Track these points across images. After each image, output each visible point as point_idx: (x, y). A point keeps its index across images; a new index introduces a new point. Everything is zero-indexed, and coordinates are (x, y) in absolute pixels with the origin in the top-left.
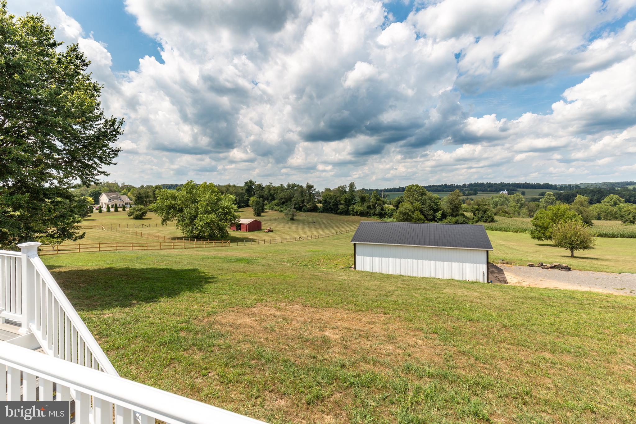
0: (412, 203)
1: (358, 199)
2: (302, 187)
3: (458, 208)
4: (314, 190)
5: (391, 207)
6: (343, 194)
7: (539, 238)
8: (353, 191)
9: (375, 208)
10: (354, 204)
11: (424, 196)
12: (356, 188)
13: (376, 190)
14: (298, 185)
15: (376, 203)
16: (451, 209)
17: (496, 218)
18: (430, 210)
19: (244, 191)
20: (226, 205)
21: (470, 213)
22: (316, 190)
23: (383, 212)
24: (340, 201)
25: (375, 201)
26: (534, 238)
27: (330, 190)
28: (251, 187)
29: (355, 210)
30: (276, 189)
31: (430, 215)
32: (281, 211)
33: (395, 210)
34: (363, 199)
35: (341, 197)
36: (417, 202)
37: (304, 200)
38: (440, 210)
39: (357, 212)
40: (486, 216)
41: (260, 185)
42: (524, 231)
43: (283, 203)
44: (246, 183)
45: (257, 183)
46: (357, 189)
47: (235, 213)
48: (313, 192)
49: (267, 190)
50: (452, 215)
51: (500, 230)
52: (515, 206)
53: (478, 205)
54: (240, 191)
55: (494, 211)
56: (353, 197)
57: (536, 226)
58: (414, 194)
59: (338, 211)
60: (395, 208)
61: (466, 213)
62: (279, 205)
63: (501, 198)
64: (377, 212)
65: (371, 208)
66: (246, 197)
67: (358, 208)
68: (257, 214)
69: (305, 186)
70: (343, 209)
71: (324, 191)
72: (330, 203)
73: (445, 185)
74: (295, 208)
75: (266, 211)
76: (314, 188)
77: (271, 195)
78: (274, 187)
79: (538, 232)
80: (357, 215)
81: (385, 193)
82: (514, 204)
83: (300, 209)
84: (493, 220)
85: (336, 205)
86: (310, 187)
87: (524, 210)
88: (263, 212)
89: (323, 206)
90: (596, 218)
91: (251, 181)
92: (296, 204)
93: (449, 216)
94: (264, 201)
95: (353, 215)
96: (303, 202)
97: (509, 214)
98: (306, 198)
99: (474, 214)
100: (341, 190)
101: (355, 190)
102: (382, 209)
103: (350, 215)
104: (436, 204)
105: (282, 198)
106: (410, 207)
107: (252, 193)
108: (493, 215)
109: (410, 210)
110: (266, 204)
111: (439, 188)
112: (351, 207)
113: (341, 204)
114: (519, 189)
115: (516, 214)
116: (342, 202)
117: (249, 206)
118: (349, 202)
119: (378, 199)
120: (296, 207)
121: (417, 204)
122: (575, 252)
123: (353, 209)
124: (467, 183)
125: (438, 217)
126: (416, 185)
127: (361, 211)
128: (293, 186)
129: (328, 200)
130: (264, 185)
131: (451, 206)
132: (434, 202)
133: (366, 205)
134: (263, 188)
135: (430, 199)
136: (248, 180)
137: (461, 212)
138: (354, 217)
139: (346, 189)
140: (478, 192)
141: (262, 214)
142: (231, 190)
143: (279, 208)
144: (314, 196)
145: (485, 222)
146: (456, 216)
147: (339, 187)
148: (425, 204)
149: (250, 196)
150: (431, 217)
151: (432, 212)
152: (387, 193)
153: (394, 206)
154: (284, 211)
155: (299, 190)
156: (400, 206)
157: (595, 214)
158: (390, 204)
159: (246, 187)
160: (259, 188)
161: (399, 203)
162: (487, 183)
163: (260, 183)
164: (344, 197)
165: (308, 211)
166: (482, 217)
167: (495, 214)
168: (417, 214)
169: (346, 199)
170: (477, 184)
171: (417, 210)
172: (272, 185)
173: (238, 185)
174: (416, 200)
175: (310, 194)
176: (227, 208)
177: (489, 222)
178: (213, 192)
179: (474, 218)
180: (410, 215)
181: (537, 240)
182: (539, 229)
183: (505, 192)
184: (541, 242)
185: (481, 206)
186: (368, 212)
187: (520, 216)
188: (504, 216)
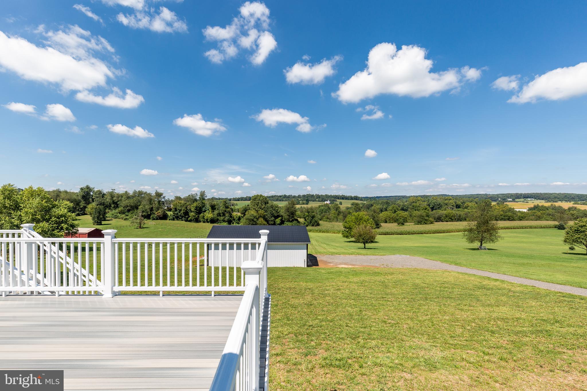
0: (256, 211)
1: (208, 206)
2: (150, 195)
3: (293, 215)
4: (164, 197)
5: (239, 214)
6: (194, 202)
7: (347, 237)
8: (204, 199)
9: (225, 216)
10: (205, 211)
11: (267, 205)
12: (206, 196)
13: (226, 199)
14: (146, 193)
15: (225, 211)
16: (288, 215)
17: (321, 222)
18: (272, 217)
19: (80, 198)
20: (61, 213)
21: (303, 219)
22: (166, 198)
23: (232, 219)
24: (190, 209)
25: (224, 209)
26: (344, 236)
27: (180, 198)
28: (88, 194)
29: (205, 218)
30: (120, 196)
31: (272, 221)
32: (126, 219)
33: (243, 217)
34: (213, 208)
35: (192, 205)
36: (261, 210)
37: (152, 208)
38: (280, 217)
39: (207, 219)
40: (313, 221)
41: (100, 192)
42: (339, 232)
43: (129, 211)
44: (82, 189)
45: (96, 190)
46: (208, 198)
47: (74, 222)
48: (163, 200)
49: (109, 197)
50: (289, 221)
51: (324, 232)
52: (334, 214)
53: (308, 213)
54: (75, 197)
55: (319, 217)
56: (204, 205)
57: (345, 227)
58: (258, 203)
59: (189, 219)
60: (243, 215)
61: (299, 219)
62: (124, 213)
63: (325, 207)
64: (226, 219)
65: (220, 216)
66: (82, 204)
67: (209, 215)
68: (97, 222)
69: (153, 194)
70: (194, 216)
71: (174, 199)
72: (180, 210)
73: (285, 195)
74: (142, 216)
75: (107, 219)
76: (164, 195)
77: (114, 203)
78: (118, 194)
79: (346, 232)
80: (208, 222)
81: (233, 202)
82: (334, 211)
83: (148, 217)
84: (318, 225)
85: (186, 213)
86: (159, 195)
87: (341, 217)
88: (105, 220)
89: (174, 213)
90: (384, 221)
91: (88, 187)
92: (143, 212)
93: (287, 222)
94: (106, 209)
95: (204, 222)
96: (151, 209)
97: (330, 219)
98: (155, 205)
99: (305, 220)
100: (192, 199)
101: (206, 198)
102: (231, 217)
103: (200, 222)
104: (276, 212)
105: (127, 206)
106: (255, 214)
107: (90, 199)
108: (319, 220)
109: (255, 217)
110: (108, 212)
111: (279, 198)
112: (202, 215)
113: (191, 212)
114: (337, 200)
115: (335, 219)
116: (193, 209)
117: (86, 214)
118: (200, 210)
119: (227, 207)
120: (143, 214)
121: (261, 212)
122: (366, 245)
123: (204, 216)
124: (302, 195)
125: (278, 223)
126: (261, 195)
127: (211, 219)
128: (140, 193)
129: (178, 208)
130: (105, 191)
131: (288, 213)
132: (275, 210)
133: (216, 212)
134: (104, 194)
135: (272, 207)
136: (84, 186)
137: (296, 218)
138: (204, 224)
139: (196, 197)
140: (310, 202)
141: (103, 222)
142: (63, 195)
143: (123, 216)
144: (163, 204)
145: (313, 226)
146: (292, 222)
147: (189, 195)
148: (267, 212)
149: (88, 203)
150: (272, 223)
151: (273, 218)
152: (235, 202)
153: (242, 214)
154: (130, 220)
155: (147, 198)
156: (247, 213)
157: (383, 219)
158: (239, 212)
159: (83, 194)
160: (99, 194)
161: (246, 211)
162: (316, 194)
163: (101, 189)
164: (195, 204)
165: (157, 219)
166: (311, 222)
167: (320, 220)
168: (261, 220)
169: (197, 207)
170: (309, 196)
171: (261, 217)
172: (115, 191)
173: (72, 191)
174: (261, 208)
175: (159, 202)
176: (62, 216)
177: (316, 226)
178: (42, 199)
179: (305, 223)
180: (255, 222)
181: (346, 238)
182: (347, 230)
183: (328, 202)
184: (349, 240)
185: (310, 213)
186: (218, 220)
187: (338, 221)
188: (327, 221)
